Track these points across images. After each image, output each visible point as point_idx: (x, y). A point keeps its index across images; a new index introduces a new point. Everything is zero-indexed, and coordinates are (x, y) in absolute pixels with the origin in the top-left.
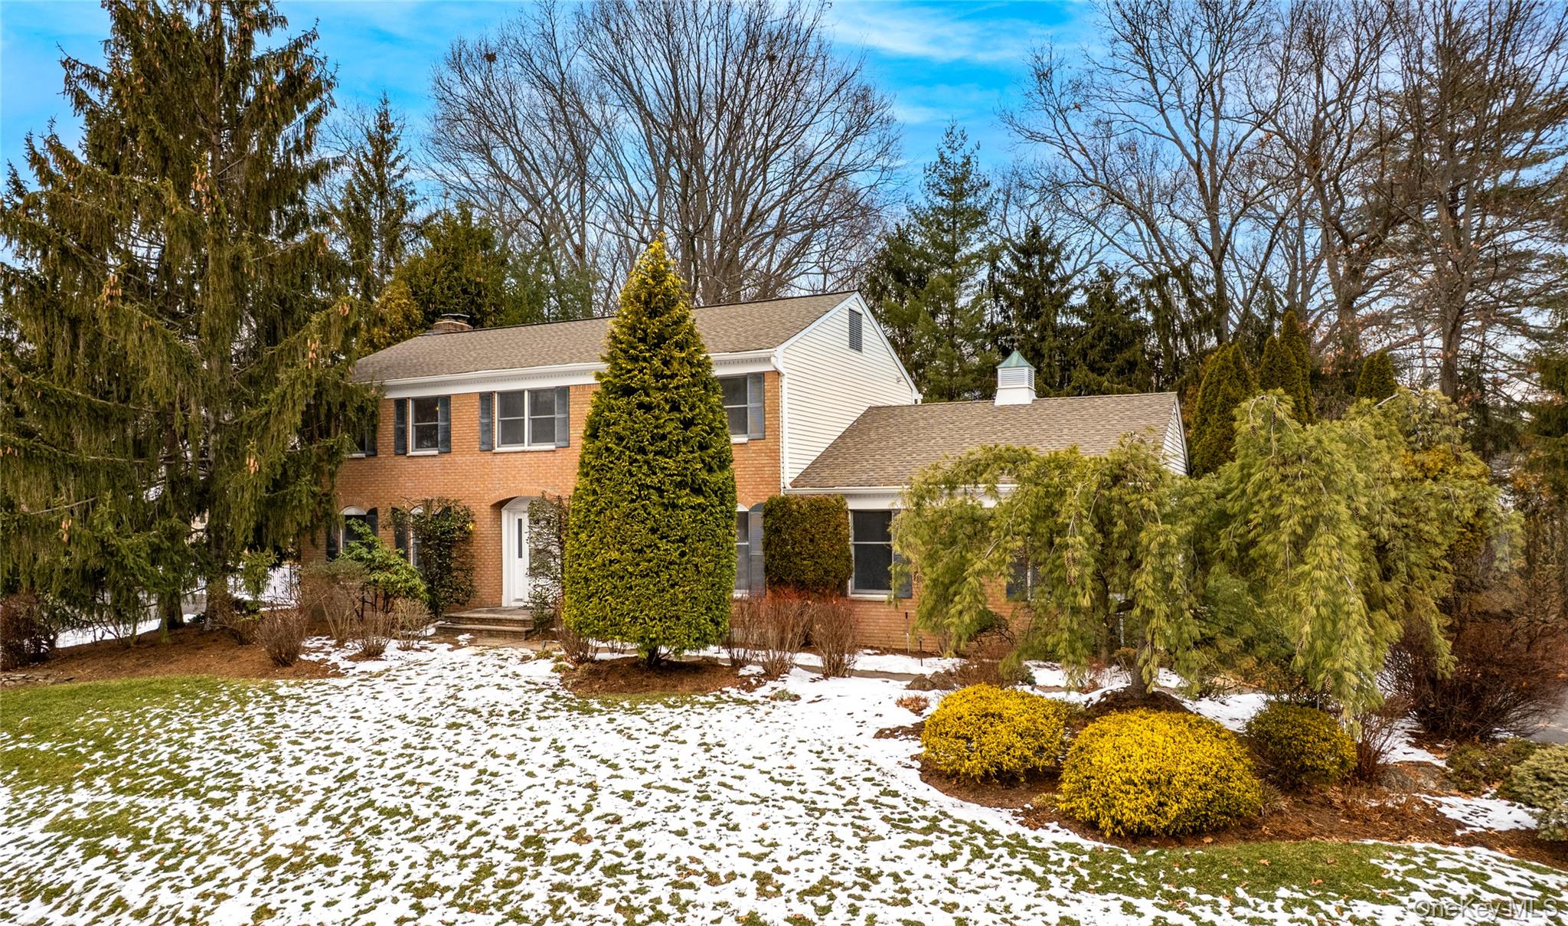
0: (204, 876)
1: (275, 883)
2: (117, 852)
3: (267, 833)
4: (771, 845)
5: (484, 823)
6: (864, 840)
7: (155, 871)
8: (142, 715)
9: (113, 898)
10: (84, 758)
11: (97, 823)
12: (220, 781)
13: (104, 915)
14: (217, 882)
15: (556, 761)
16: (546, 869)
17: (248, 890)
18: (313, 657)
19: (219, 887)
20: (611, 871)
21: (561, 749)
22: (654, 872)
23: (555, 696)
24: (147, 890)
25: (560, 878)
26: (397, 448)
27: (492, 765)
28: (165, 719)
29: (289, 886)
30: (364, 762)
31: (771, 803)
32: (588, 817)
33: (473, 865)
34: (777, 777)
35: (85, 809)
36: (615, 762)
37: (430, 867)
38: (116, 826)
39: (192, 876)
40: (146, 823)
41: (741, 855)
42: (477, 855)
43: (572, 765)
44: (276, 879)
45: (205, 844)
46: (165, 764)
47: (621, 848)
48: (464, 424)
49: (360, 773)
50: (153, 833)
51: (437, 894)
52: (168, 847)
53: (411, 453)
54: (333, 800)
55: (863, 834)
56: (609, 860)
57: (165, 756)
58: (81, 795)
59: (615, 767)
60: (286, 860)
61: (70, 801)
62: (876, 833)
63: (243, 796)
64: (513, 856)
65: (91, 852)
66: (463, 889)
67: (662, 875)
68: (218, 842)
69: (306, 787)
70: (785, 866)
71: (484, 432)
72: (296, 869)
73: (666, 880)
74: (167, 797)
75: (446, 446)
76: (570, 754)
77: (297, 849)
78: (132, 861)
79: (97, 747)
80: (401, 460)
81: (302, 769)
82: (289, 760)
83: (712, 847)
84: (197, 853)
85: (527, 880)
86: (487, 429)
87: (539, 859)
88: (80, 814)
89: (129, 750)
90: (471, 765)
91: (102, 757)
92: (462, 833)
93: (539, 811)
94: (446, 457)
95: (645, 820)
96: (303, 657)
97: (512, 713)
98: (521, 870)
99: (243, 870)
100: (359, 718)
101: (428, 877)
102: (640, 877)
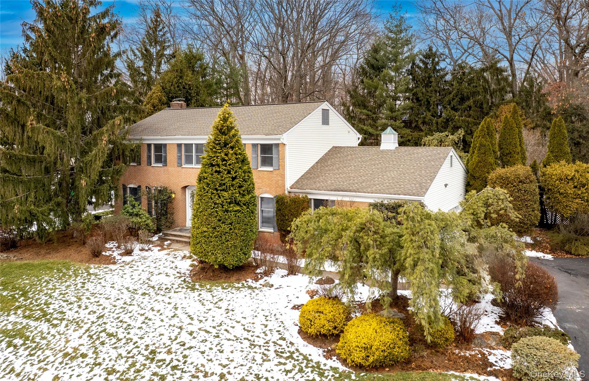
0: (42, 359)
1: (64, 365)
2: (17, 346)
3: (67, 341)
4: (231, 361)
5: (140, 342)
6: (264, 361)
7: (27, 356)
8: (40, 280)
9: (11, 367)
10: (17, 300)
11: (13, 332)
12: (59, 315)
13: (7, 374)
14: (45, 362)
15: (173, 314)
16: (153, 365)
17: (55, 367)
18: (107, 254)
19: (46, 365)
20: (174, 368)
21: (176, 309)
22: (188, 370)
23: (184, 281)
24: (23, 364)
25: (157, 370)
26: (148, 163)
27: (150, 315)
28: (48, 283)
29: (68, 366)
30: (108, 310)
31: (239, 340)
32: (175, 342)
33: (130, 361)
34: (246, 328)
35: (12, 324)
36: (192, 316)
37: (116, 361)
38: (20, 333)
39: (39, 359)
40: (30, 333)
41: (219, 364)
42: (133, 357)
43: (178, 317)
44: (65, 362)
45: (47, 344)
46: (42, 305)
47: (181, 358)
48: (172, 155)
49: (105, 315)
50: (30, 338)
51: (115, 374)
52: (34, 345)
53: (153, 165)
54: (93, 328)
55: (265, 358)
56: (175, 363)
57: (43, 302)
58: (12, 318)
59: (192, 319)
60: (70, 354)
61: (8, 320)
62: (269, 358)
63: (64, 323)
64: (145, 358)
65: (9, 345)
66: (124, 372)
67: (190, 372)
68: (50, 345)
69: (86, 321)
70: (232, 371)
71: (178, 159)
72: (72, 359)
73: (190, 374)
74: (39, 321)
75: (165, 164)
76: (179, 312)
77: (75, 349)
78: (21, 351)
79: (22, 295)
80: (149, 167)
81: (87, 311)
82: (84, 307)
83: (211, 360)
84: (43, 348)
85: (145, 370)
86: (180, 158)
87: (152, 360)
88: (10, 327)
89: (32, 298)
90: (143, 315)
91: (23, 300)
92: (131, 346)
93: (159, 339)
94: (165, 167)
95: (192, 346)
96: (104, 253)
97: (166, 289)
98: (145, 365)
99: (55, 358)
100: (113, 287)
101: (114, 365)
102: (182, 372)
